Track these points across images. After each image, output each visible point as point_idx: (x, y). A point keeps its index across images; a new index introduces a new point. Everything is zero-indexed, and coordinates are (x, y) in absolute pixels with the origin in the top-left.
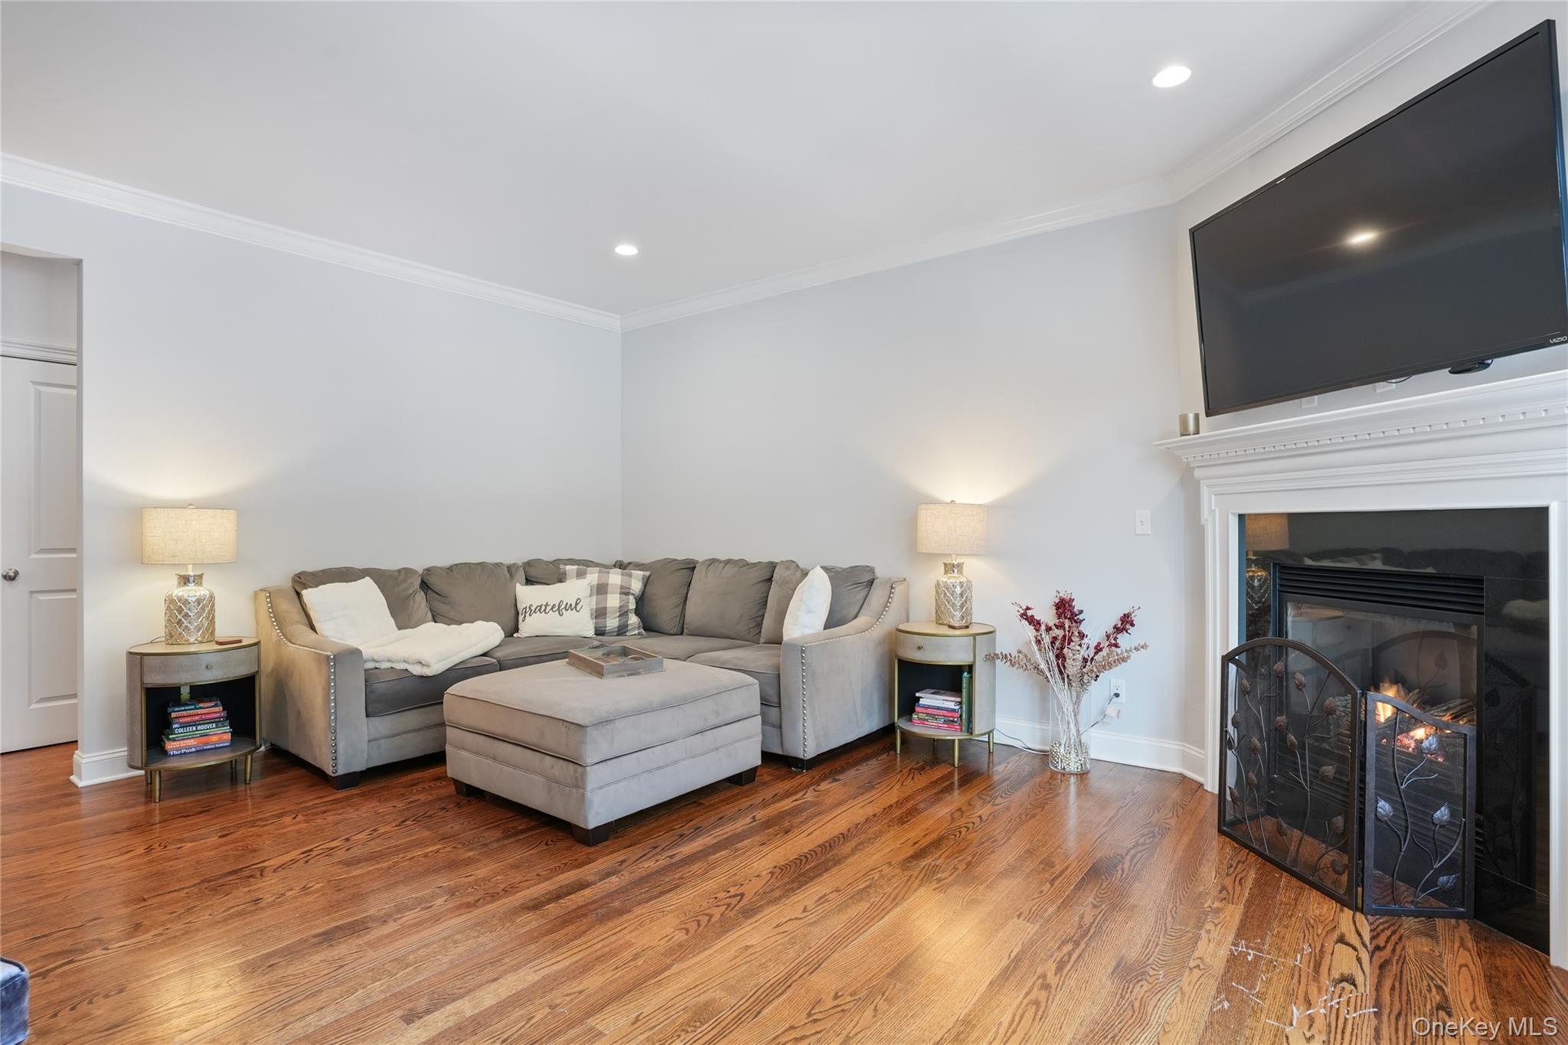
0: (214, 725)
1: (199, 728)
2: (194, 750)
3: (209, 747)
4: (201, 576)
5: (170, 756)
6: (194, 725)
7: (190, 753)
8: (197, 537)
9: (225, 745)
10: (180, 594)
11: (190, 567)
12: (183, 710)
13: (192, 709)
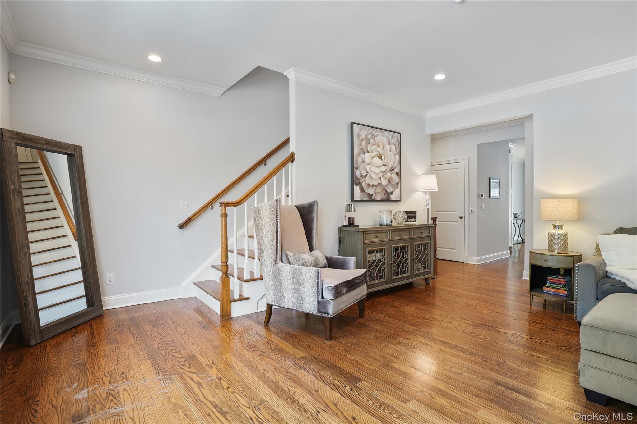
0: (561, 286)
1: (556, 285)
2: (552, 293)
3: (557, 294)
4: (561, 226)
5: (544, 292)
6: (554, 284)
7: (550, 293)
8: (552, 210)
9: (564, 295)
10: (554, 232)
11: (558, 222)
12: (552, 277)
13: (555, 278)
